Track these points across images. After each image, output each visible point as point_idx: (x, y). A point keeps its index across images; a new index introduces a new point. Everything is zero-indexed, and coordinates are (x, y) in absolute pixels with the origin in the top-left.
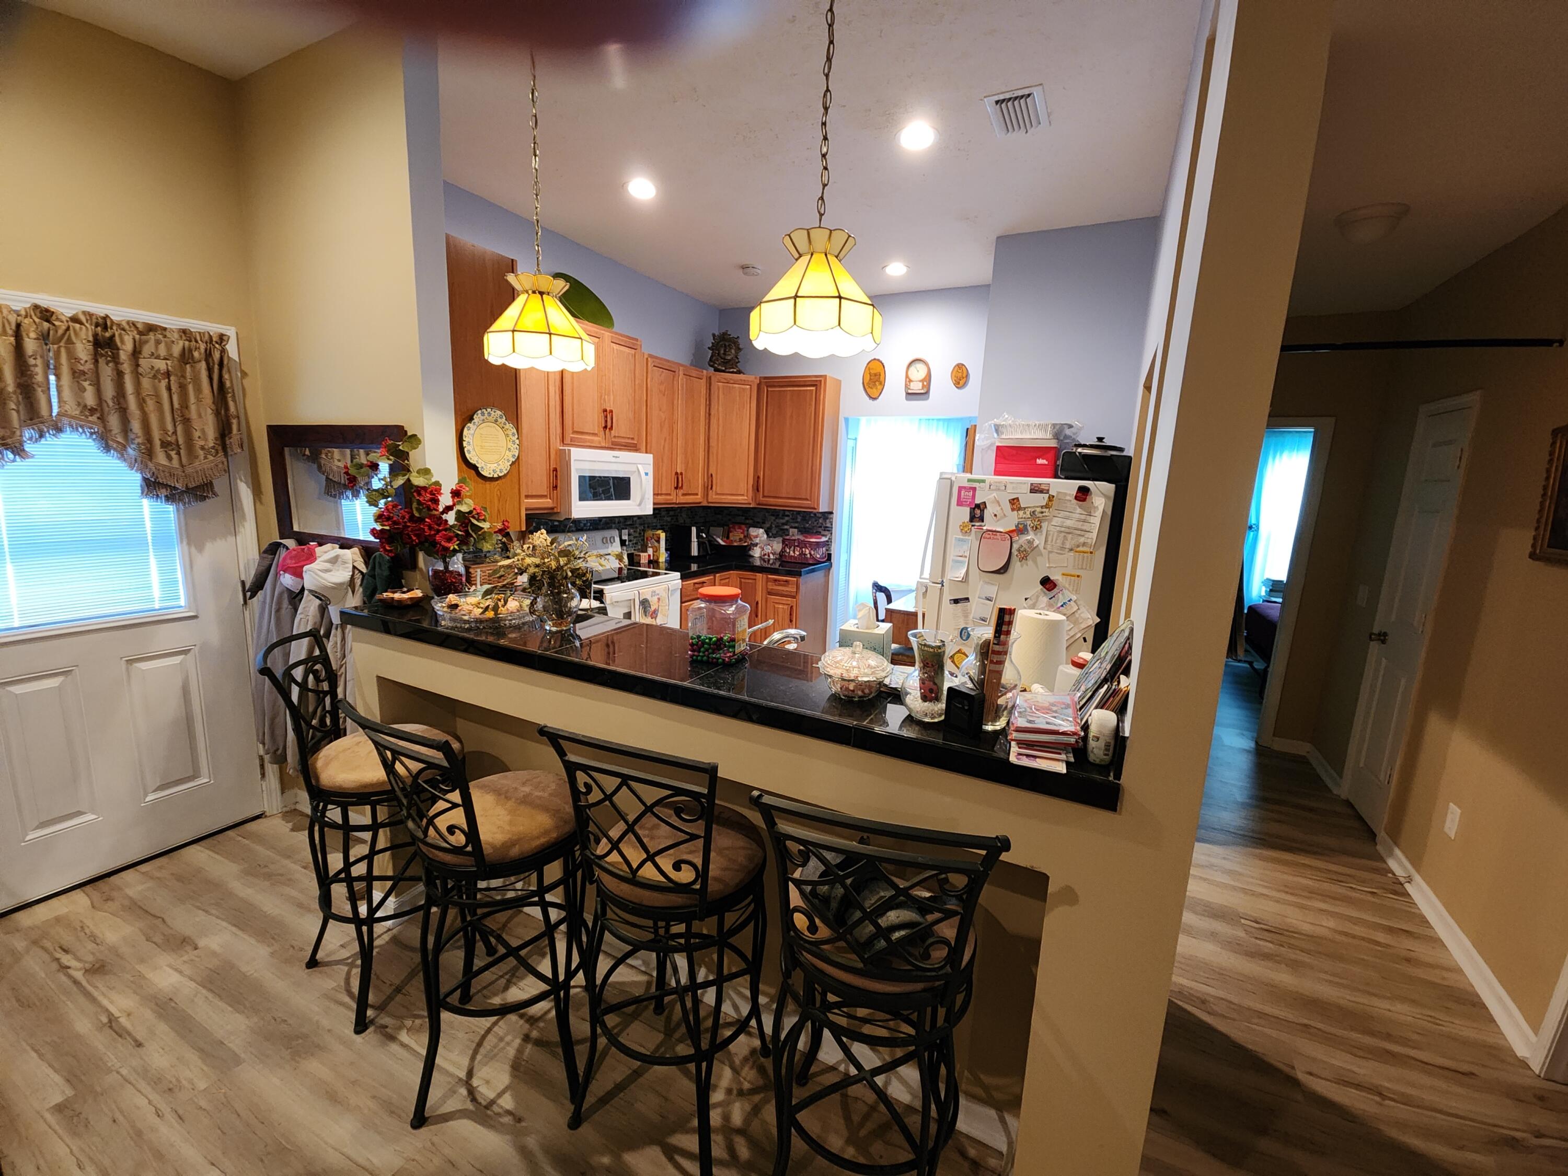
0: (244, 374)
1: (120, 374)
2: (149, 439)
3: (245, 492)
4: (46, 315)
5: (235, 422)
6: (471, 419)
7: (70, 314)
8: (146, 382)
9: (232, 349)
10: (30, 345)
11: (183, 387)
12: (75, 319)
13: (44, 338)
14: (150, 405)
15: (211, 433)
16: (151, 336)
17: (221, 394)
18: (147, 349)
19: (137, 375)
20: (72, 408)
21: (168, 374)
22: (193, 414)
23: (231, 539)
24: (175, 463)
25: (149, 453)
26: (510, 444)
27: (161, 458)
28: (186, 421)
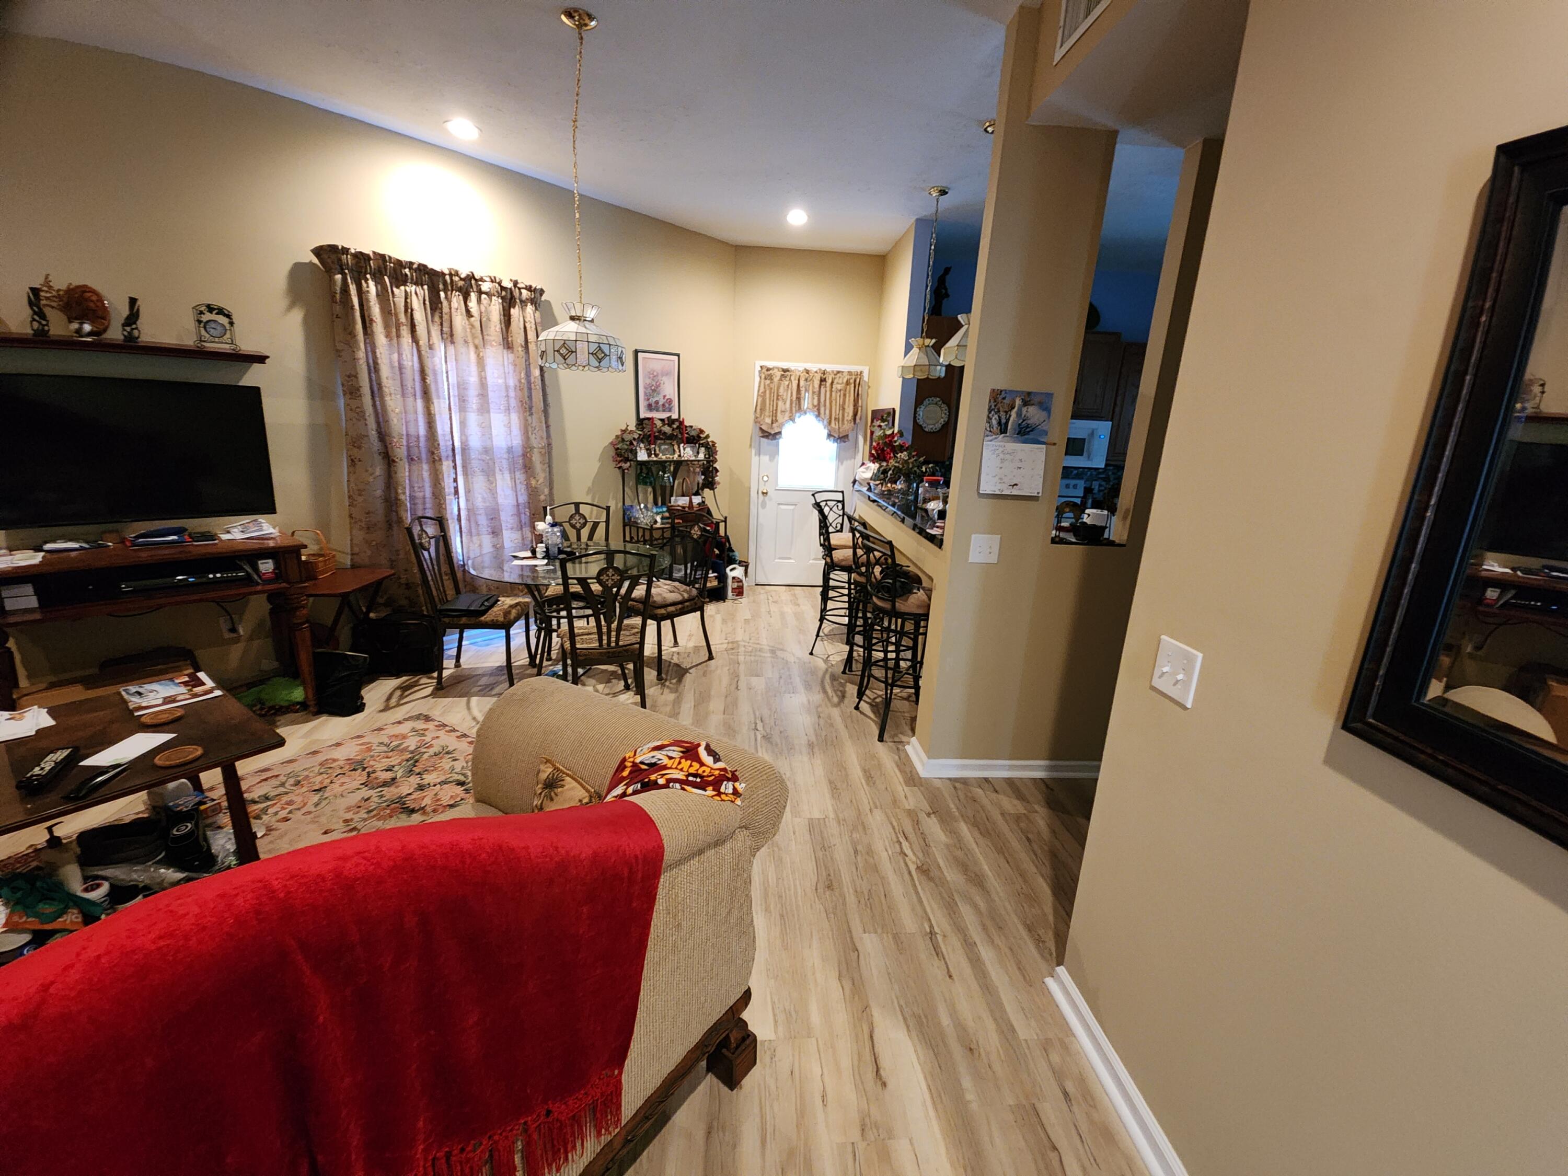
0: (869, 387)
1: (826, 391)
2: (831, 417)
3: (861, 439)
4: (808, 372)
5: (860, 409)
6: (922, 403)
7: (815, 370)
8: (834, 394)
9: (866, 378)
10: (802, 383)
11: (845, 395)
12: (816, 372)
13: (806, 380)
14: (834, 402)
15: (851, 414)
16: (838, 375)
17: (857, 397)
18: (836, 381)
19: (831, 391)
20: (811, 406)
21: (840, 390)
22: (846, 407)
23: (853, 460)
24: (837, 427)
25: (830, 423)
26: (943, 415)
27: (833, 425)
28: (844, 409)
